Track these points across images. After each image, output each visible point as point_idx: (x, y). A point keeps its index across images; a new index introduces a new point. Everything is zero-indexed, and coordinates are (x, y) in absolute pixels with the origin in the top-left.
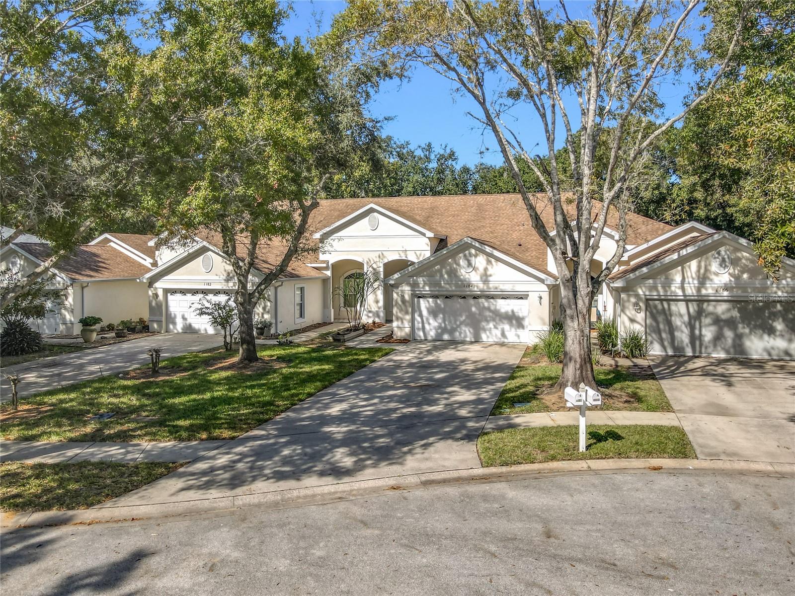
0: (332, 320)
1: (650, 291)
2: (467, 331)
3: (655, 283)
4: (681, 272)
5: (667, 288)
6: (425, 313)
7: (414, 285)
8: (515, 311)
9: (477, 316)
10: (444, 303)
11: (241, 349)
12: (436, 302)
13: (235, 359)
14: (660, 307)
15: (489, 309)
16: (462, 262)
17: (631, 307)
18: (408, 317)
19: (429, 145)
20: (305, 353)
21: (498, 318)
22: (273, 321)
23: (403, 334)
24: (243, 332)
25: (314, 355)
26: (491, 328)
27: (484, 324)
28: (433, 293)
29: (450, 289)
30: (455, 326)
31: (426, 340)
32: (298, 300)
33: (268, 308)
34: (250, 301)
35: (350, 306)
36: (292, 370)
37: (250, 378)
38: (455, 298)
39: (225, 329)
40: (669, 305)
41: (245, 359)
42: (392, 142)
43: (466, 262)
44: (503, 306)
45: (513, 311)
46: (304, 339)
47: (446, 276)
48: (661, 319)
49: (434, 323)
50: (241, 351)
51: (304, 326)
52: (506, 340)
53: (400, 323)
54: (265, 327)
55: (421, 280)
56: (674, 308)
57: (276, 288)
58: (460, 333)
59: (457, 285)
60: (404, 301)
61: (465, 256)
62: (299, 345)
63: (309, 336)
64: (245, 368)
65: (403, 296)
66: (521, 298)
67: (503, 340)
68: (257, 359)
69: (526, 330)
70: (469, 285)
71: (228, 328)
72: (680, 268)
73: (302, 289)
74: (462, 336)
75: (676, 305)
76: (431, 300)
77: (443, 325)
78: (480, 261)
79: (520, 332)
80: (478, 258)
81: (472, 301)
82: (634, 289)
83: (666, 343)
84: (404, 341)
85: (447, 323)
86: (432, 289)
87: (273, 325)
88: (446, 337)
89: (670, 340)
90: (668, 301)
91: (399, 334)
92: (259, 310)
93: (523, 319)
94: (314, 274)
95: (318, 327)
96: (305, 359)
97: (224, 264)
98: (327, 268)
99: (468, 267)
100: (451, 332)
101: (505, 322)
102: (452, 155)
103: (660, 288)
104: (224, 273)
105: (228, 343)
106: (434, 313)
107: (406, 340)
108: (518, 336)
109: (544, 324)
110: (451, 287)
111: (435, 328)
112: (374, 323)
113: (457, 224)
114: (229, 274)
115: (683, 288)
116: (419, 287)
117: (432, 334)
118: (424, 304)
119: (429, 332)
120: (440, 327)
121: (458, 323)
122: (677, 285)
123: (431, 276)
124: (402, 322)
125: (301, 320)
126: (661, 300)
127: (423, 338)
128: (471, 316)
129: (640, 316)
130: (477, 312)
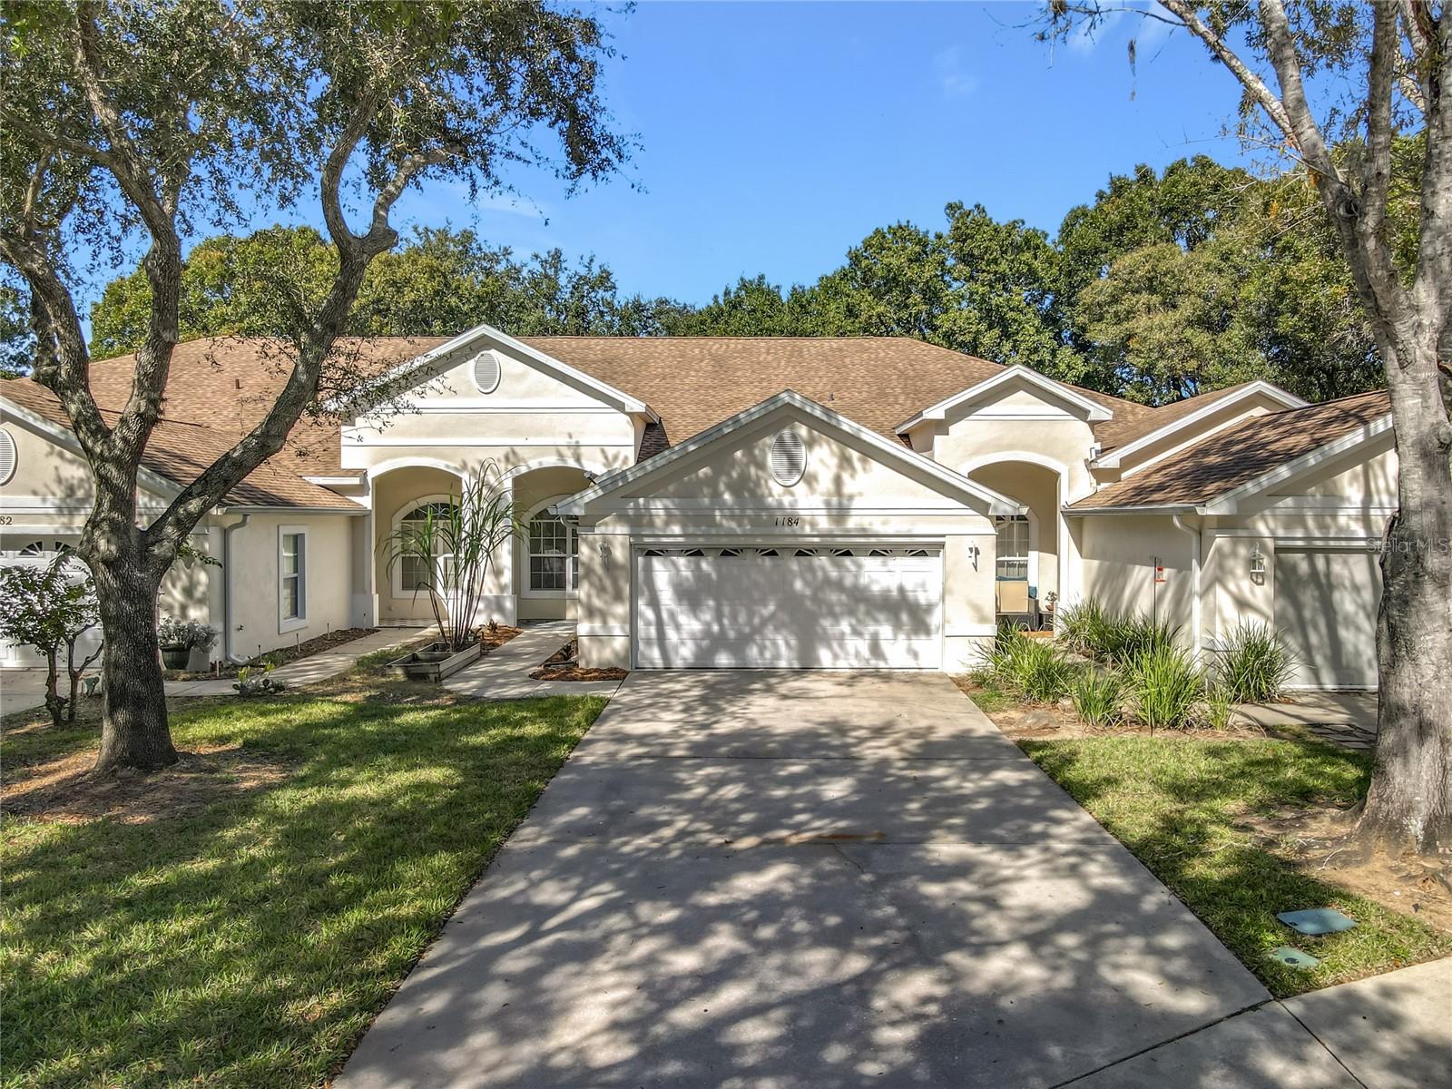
0: (376, 623)
1: (1287, 527)
2: (781, 642)
3: (1299, 507)
4: (1361, 479)
5: (1328, 520)
6: (666, 596)
7: (638, 522)
8: (909, 586)
9: (808, 603)
10: (718, 569)
11: (106, 724)
12: (698, 567)
13: (87, 759)
14: (1304, 567)
15: (839, 586)
16: (773, 461)
17: (1240, 571)
18: (621, 609)
19: (557, 256)
20: (335, 723)
21: (862, 608)
22: (218, 627)
23: (607, 654)
24: (117, 666)
25: (370, 727)
26: (843, 634)
27: (826, 623)
28: (692, 541)
29: (739, 531)
30: (747, 630)
31: (668, 668)
32: (287, 570)
33: (200, 590)
34: (144, 557)
35: (418, 587)
36: (312, 796)
37: (147, 848)
38: (749, 555)
39: (51, 653)
40: (1328, 562)
41: (125, 763)
42: (474, 245)
43: (785, 460)
44: (877, 575)
45: (901, 590)
46: (314, 676)
47: (727, 496)
48: (1308, 597)
49: (691, 624)
50: (108, 732)
51: (304, 637)
52: (882, 664)
53: (597, 624)
54: (192, 643)
55: (658, 507)
56: (1337, 568)
57: (226, 533)
58: (762, 649)
59: (755, 522)
60: (609, 564)
61: (781, 442)
62: (306, 698)
63: (324, 667)
64: (122, 795)
65: (607, 551)
66: (923, 554)
67: (873, 663)
68: (171, 757)
69: (936, 638)
70: (793, 520)
71: (63, 650)
72: (1359, 468)
73: (297, 542)
74: (768, 655)
75: (1345, 563)
76: (682, 561)
77: (716, 628)
78: (821, 458)
79: (920, 643)
80: (817, 449)
81: (794, 565)
82: (1248, 522)
83: (1319, 659)
84: (612, 674)
85: (726, 622)
86: (691, 530)
87: (218, 638)
88: (723, 660)
89: (1328, 652)
90: (1326, 551)
91: (594, 655)
92: (171, 594)
93: (929, 608)
94: (329, 501)
95: (343, 642)
96: (347, 746)
97: (56, 461)
98: (360, 490)
99: (790, 472)
100: (737, 647)
101: (881, 617)
102: (604, 280)
103: (1311, 523)
104: (55, 487)
105: (62, 702)
106: (690, 596)
107: (616, 670)
108: (915, 655)
109: (983, 619)
110: (740, 525)
111: (694, 638)
112: (493, 627)
113: (677, 394)
114: (71, 491)
115: (1366, 519)
116: (651, 524)
117: (685, 653)
118: (662, 573)
119: (676, 649)
120: (707, 633)
121: (756, 621)
122: (1353, 512)
123: (687, 494)
124: (605, 622)
125: (296, 623)
126: (1310, 552)
127: (659, 663)
128: (791, 603)
129: (1262, 594)
130: (808, 592)
